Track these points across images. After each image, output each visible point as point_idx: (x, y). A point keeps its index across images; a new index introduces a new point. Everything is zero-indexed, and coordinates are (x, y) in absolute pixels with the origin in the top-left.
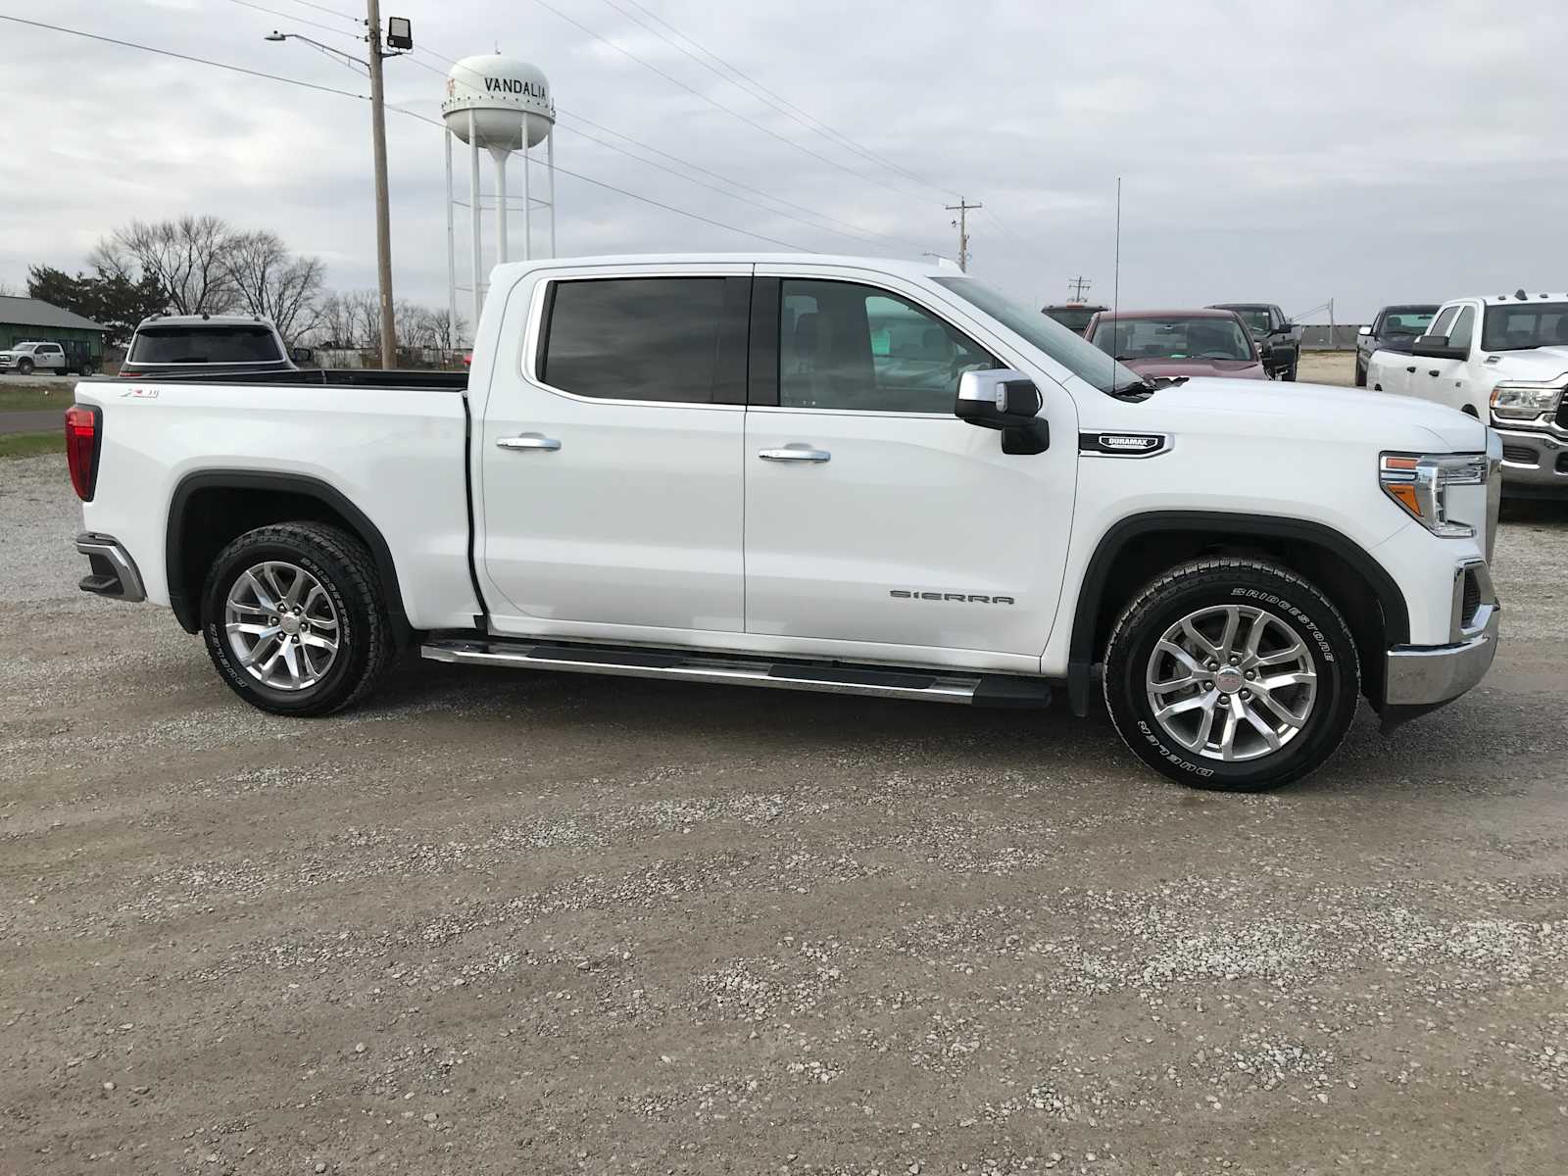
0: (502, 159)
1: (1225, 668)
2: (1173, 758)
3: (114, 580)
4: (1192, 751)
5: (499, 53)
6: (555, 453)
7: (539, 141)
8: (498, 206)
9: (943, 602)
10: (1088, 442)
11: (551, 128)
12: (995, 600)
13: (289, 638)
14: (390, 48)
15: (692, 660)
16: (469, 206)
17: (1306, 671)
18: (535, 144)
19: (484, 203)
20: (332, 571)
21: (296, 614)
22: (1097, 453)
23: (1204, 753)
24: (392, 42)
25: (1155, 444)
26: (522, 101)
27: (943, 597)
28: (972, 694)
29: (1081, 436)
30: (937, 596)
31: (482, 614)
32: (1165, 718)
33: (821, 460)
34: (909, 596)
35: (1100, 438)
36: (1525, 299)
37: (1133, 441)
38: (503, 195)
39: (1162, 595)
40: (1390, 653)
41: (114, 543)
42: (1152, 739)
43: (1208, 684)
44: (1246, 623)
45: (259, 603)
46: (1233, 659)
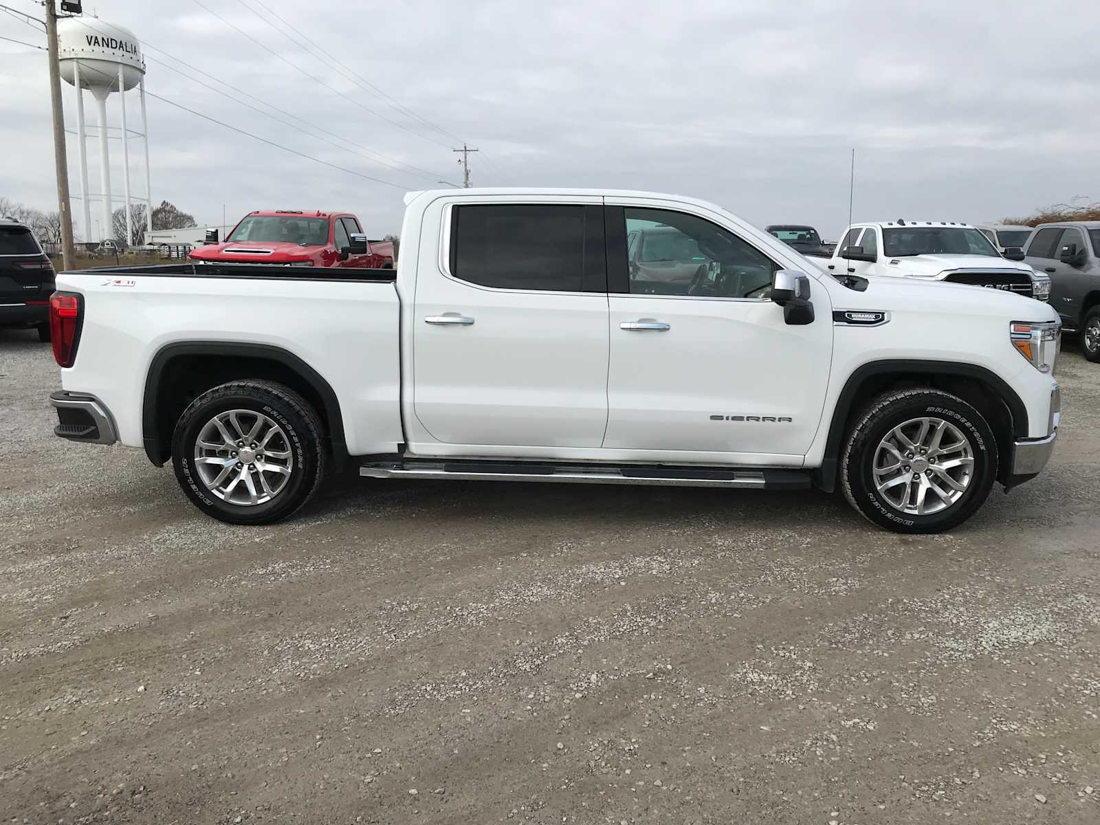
0: (102, 98)
1: (917, 457)
2: (889, 515)
3: (93, 428)
4: (900, 510)
5: (97, 17)
6: (472, 326)
7: (133, 86)
8: (100, 135)
9: (745, 422)
10: (839, 316)
11: (142, 76)
12: (780, 420)
13: (246, 467)
14: (63, 11)
15: (558, 468)
16: (77, 134)
17: (966, 456)
18: (129, 89)
19: (87, 131)
20: (287, 415)
21: (252, 449)
22: (846, 324)
23: (907, 511)
24: (65, 7)
25: (879, 318)
26: (118, 55)
27: (745, 419)
28: (764, 482)
29: (833, 312)
30: (741, 418)
31: (403, 442)
32: (884, 490)
33: (664, 329)
34: (722, 419)
35: (846, 314)
36: (904, 225)
37: (867, 316)
38: (105, 127)
39: (885, 413)
40: (1016, 443)
41: (92, 400)
42: (876, 504)
43: (907, 467)
44: (932, 429)
45: (224, 441)
46: (922, 451)
